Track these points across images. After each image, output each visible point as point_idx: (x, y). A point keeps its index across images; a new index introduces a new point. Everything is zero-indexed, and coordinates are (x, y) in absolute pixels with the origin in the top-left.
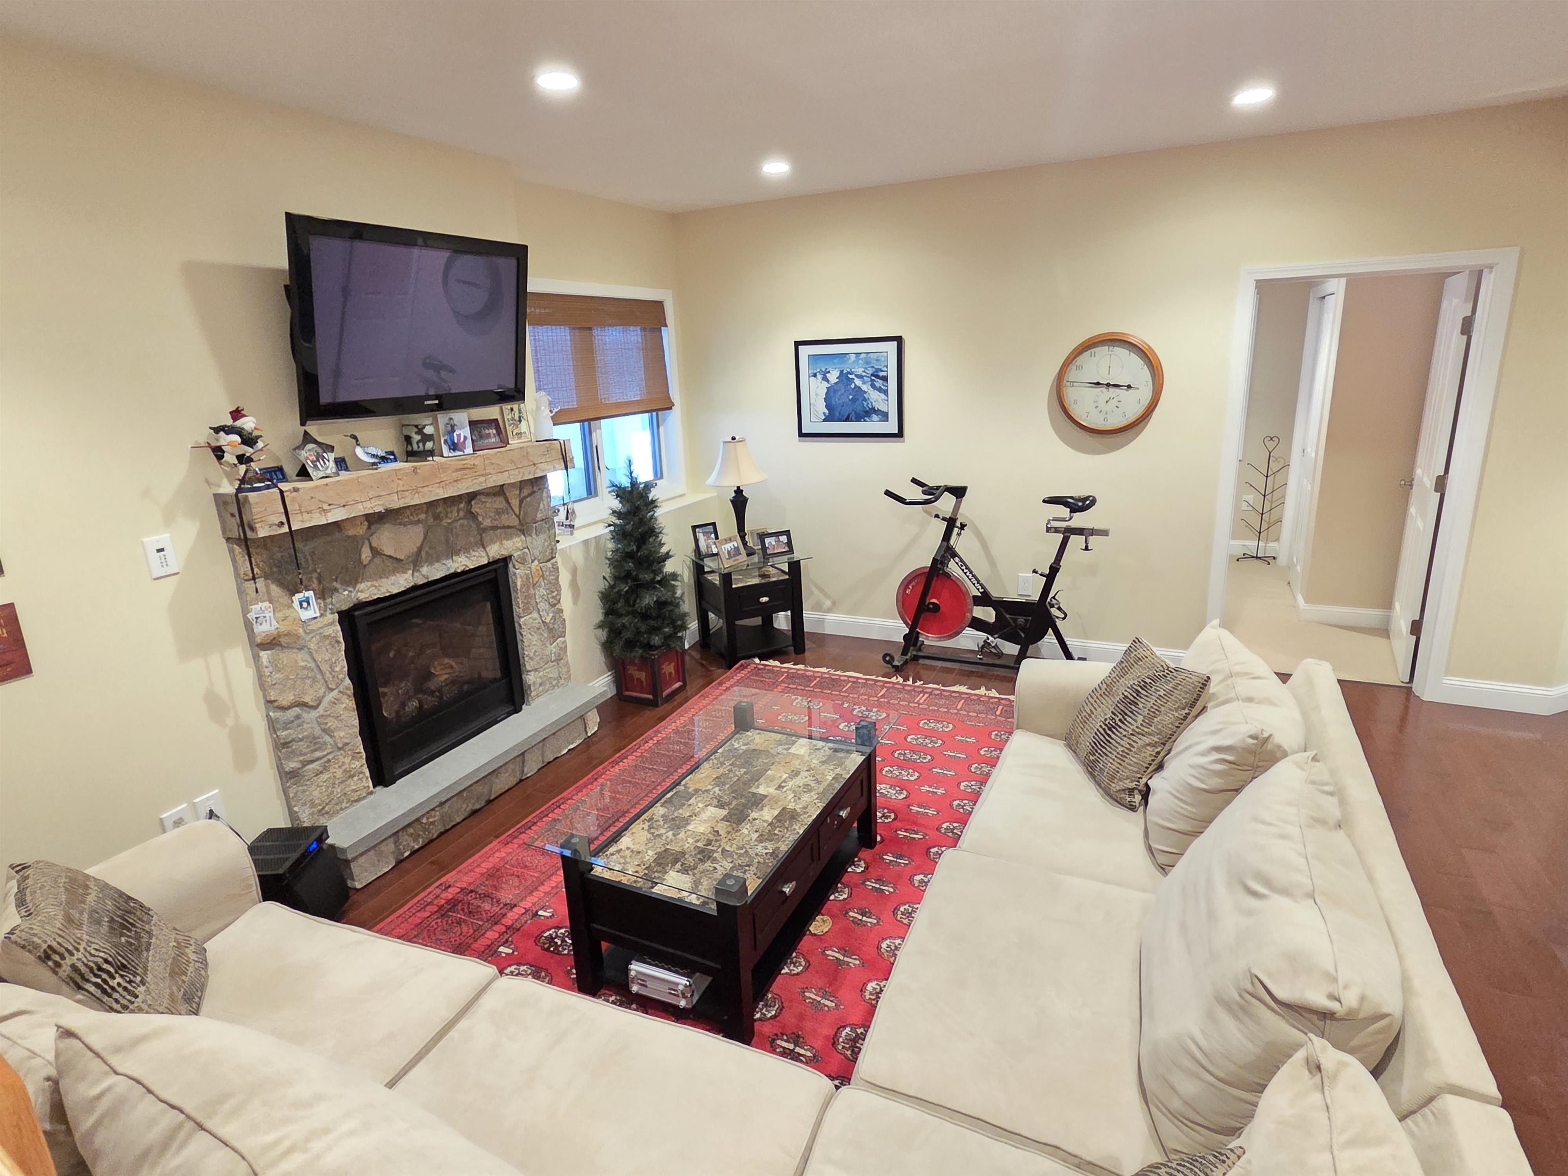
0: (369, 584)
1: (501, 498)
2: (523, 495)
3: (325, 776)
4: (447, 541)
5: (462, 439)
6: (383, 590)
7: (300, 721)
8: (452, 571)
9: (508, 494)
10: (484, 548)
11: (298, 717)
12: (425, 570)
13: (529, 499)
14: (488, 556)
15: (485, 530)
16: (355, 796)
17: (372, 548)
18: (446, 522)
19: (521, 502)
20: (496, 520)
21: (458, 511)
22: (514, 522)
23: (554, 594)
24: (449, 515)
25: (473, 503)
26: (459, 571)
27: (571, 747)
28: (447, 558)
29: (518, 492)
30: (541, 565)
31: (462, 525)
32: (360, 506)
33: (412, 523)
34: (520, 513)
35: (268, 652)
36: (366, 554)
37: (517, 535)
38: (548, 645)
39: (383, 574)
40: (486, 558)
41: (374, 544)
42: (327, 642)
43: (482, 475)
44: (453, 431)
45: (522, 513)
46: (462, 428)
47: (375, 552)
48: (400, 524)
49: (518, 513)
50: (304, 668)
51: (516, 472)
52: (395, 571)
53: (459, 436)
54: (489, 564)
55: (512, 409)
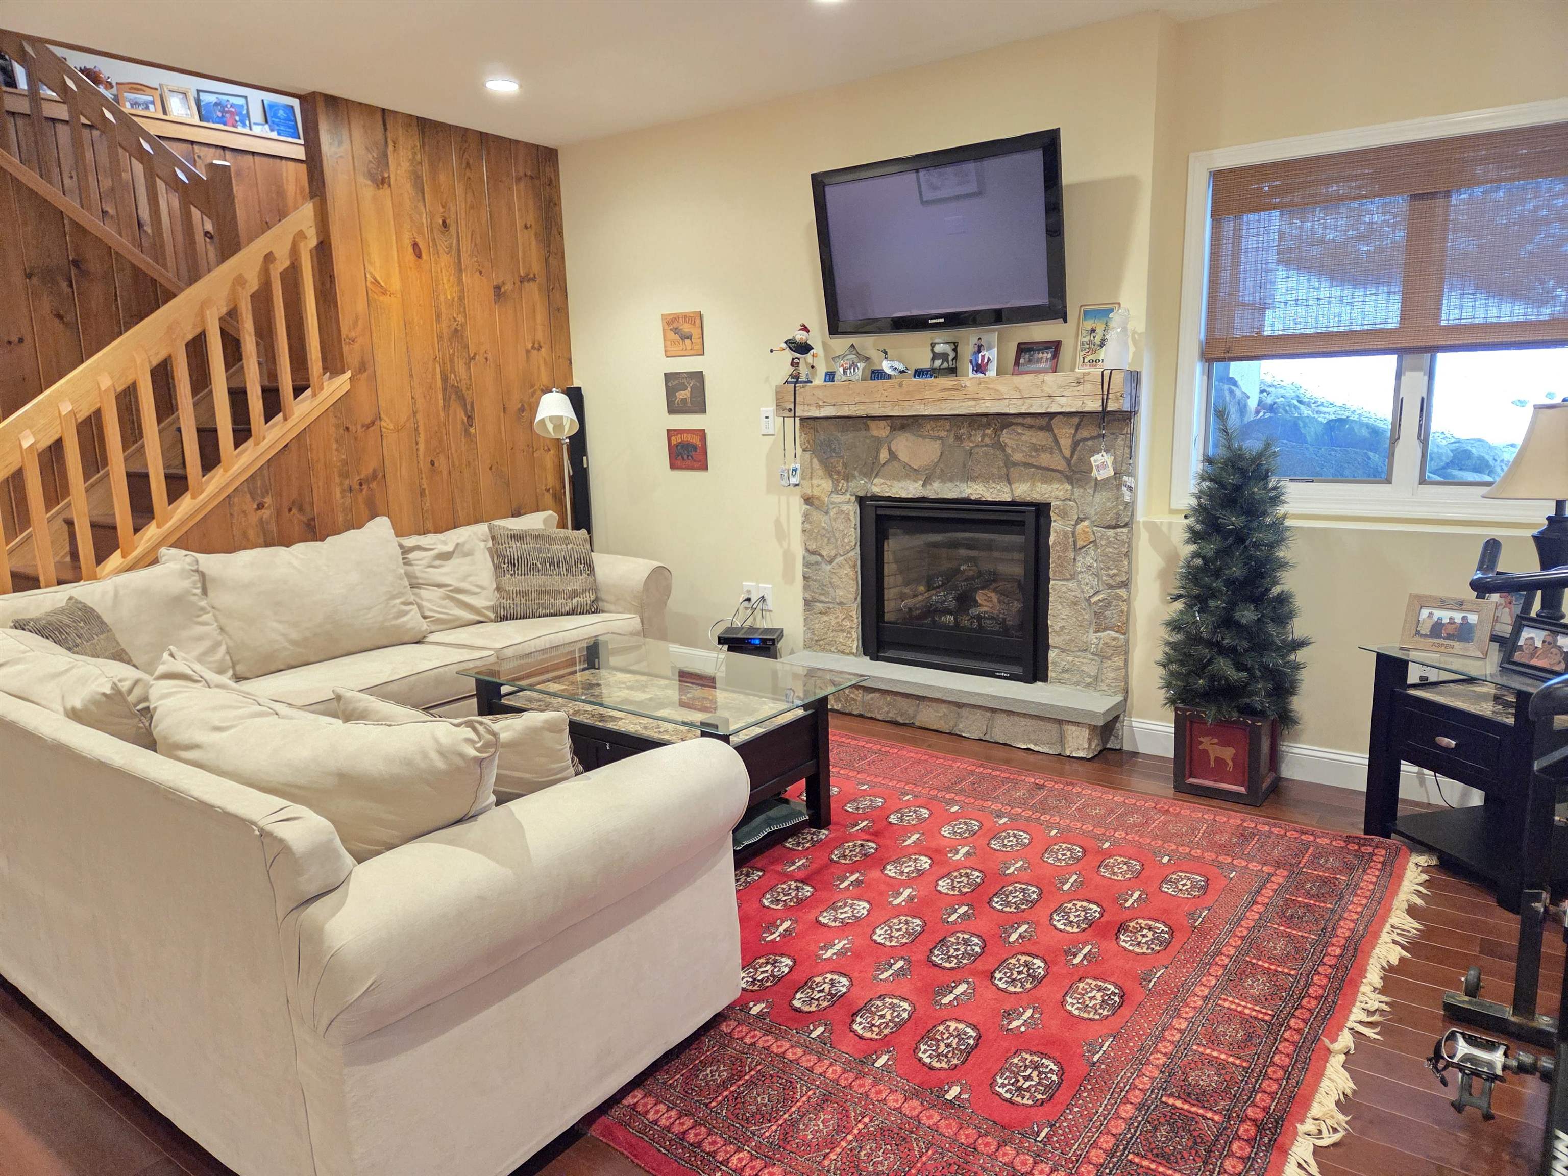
0: (882, 481)
1: (1047, 434)
2: (1078, 437)
3: (826, 618)
4: (964, 466)
6: (894, 490)
7: (818, 567)
8: (964, 495)
9: (1056, 431)
10: (1010, 484)
11: (817, 563)
12: (936, 485)
13: (1090, 443)
14: (1012, 494)
15: (1015, 464)
16: (842, 648)
17: (890, 450)
18: (968, 445)
19: (1075, 445)
20: (1031, 456)
21: (984, 436)
22: (1062, 465)
23: (1111, 572)
24: (973, 438)
25: (1005, 431)
26: (973, 498)
27: (1032, 747)
28: (962, 481)
29: (1073, 432)
30: (1095, 528)
31: (986, 454)
33: (932, 438)
34: (1072, 456)
35: (808, 507)
36: (884, 455)
37: (1060, 481)
38: (1091, 631)
39: (896, 477)
40: (1009, 495)
41: (893, 448)
42: (843, 516)
43: (974, 399)
45: (1075, 457)
46: (989, 348)
47: (893, 456)
48: (921, 436)
49: (1067, 453)
50: (824, 528)
51: (1020, 402)
52: (907, 477)
54: (1012, 503)
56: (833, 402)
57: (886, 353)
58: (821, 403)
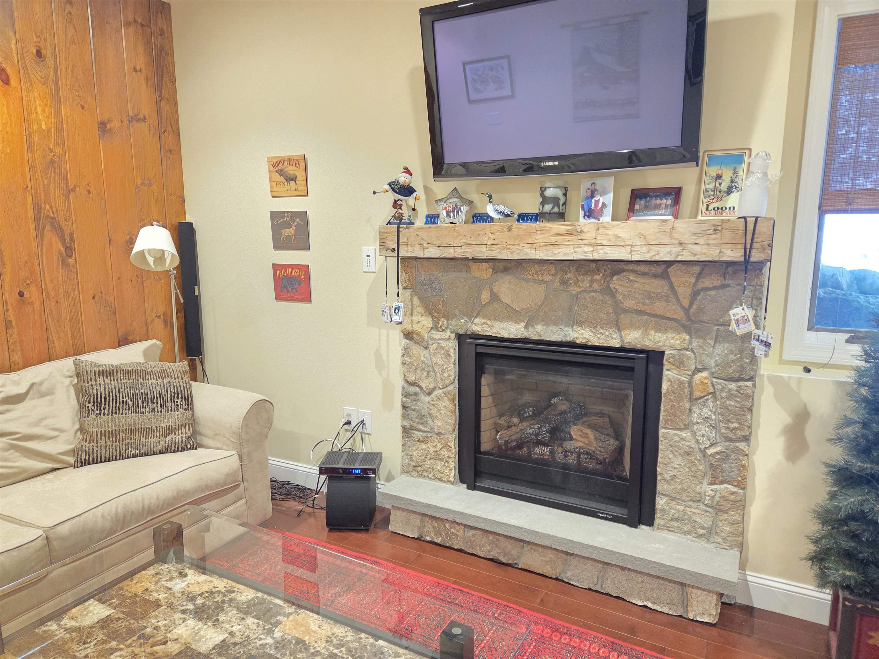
0: (483, 321)
1: (663, 282)
2: (700, 285)
3: (423, 446)
4: (570, 310)
5: (600, 206)
6: (495, 330)
7: (417, 398)
8: (569, 339)
9: (673, 279)
10: (619, 330)
11: (416, 394)
12: (539, 328)
13: (712, 293)
14: (622, 340)
15: (625, 311)
16: (439, 475)
17: (492, 292)
18: (574, 290)
19: (695, 294)
20: (644, 304)
21: (592, 282)
22: (680, 314)
23: (732, 426)
24: (580, 284)
25: (615, 278)
26: (578, 342)
27: (649, 605)
28: (567, 325)
29: (693, 280)
30: (714, 380)
31: (594, 299)
32: (451, 250)
33: (535, 281)
34: (691, 305)
35: (407, 341)
36: (485, 296)
37: (676, 330)
38: (705, 482)
39: (497, 317)
40: (619, 341)
41: (495, 291)
42: (442, 352)
43: (591, 245)
44: (592, 196)
45: (694, 307)
46: (604, 193)
47: (495, 297)
48: (524, 279)
49: (686, 303)
50: (423, 362)
51: (645, 249)
52: (509, 318)
53: (597, 202)
54: (622, 349)
55: (719, 177)
56: (438, 243)
57: (490, 197)
58: (425, 244)
